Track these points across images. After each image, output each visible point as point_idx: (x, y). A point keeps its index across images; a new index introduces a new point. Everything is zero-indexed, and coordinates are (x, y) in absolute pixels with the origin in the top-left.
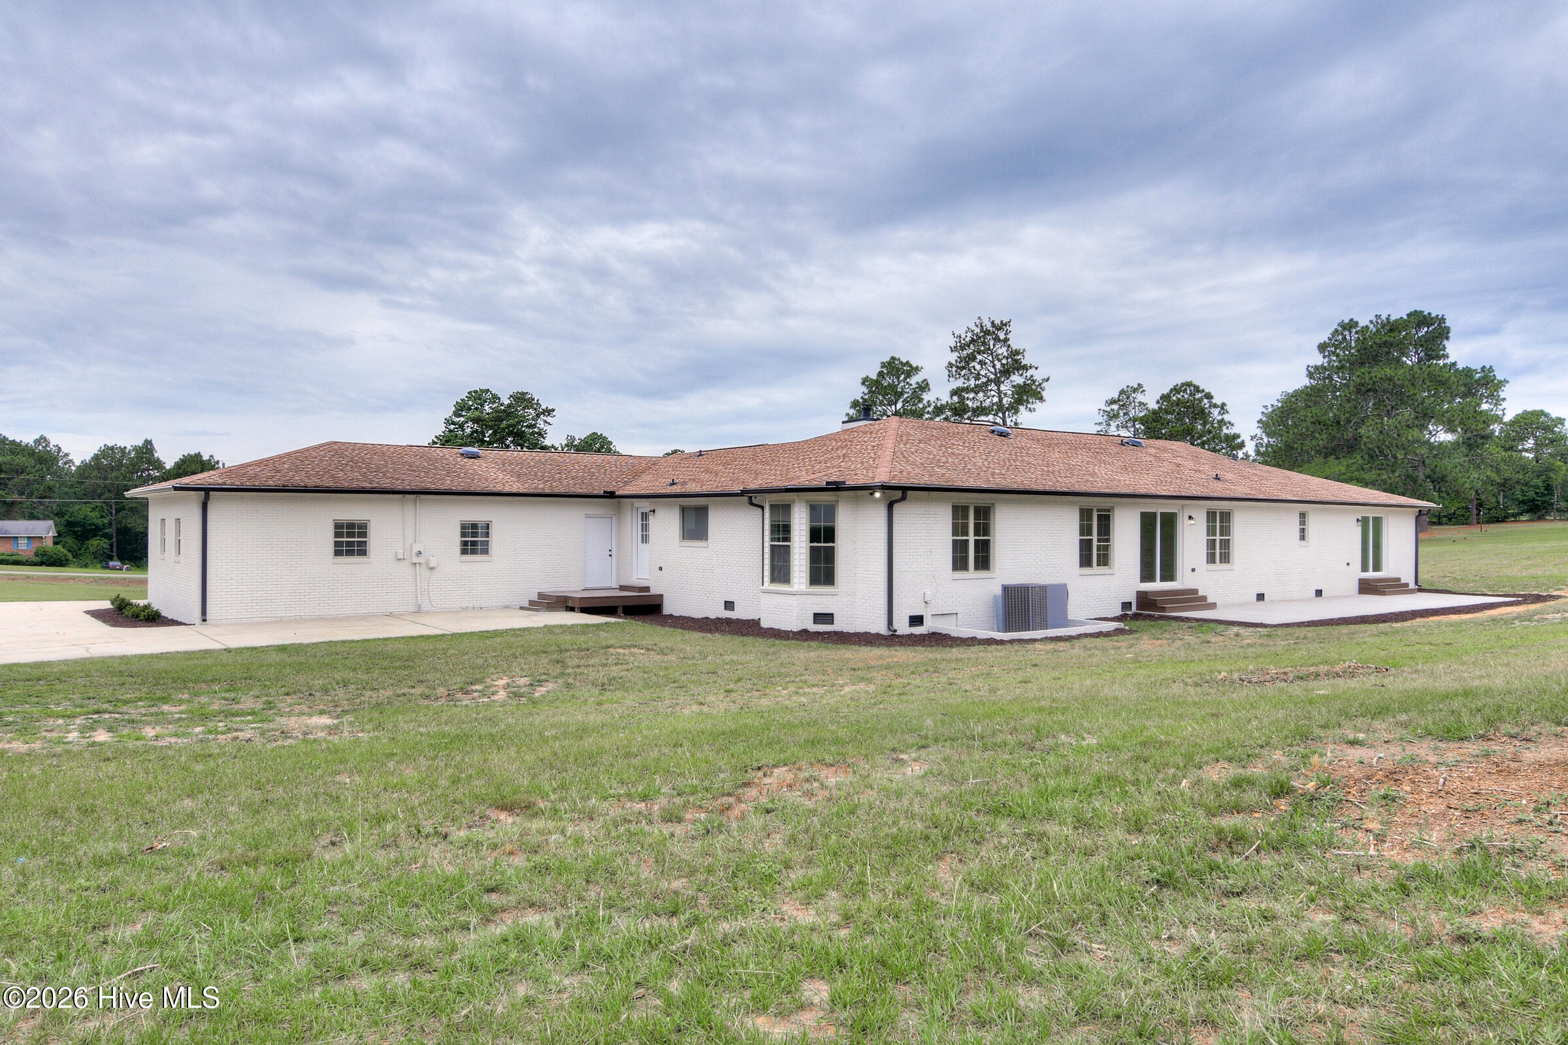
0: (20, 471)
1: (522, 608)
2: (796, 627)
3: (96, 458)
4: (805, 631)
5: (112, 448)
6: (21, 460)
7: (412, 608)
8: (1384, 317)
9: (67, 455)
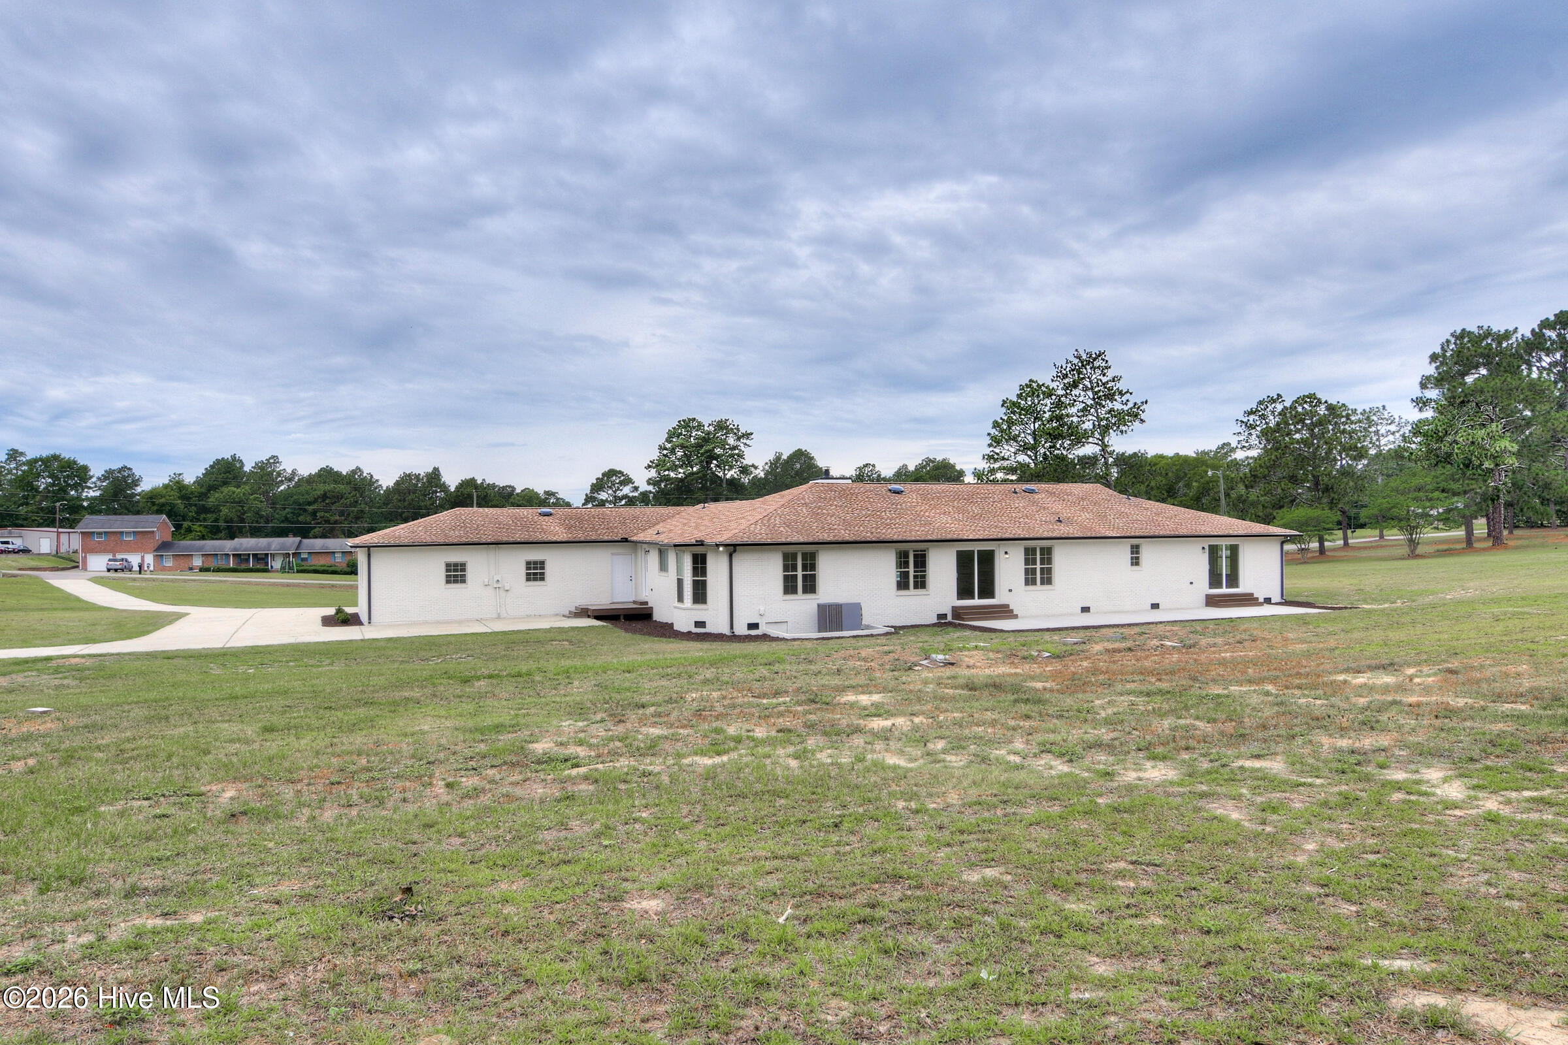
0: (339, 497)
1: (564, 616)
2: (685, 630)
3: (397, 483)
4: (690, 633)
5: (409, 475)
6: (341, 488)
7: (495, 616)
8: (1485, 327)
9: (377, 481)
